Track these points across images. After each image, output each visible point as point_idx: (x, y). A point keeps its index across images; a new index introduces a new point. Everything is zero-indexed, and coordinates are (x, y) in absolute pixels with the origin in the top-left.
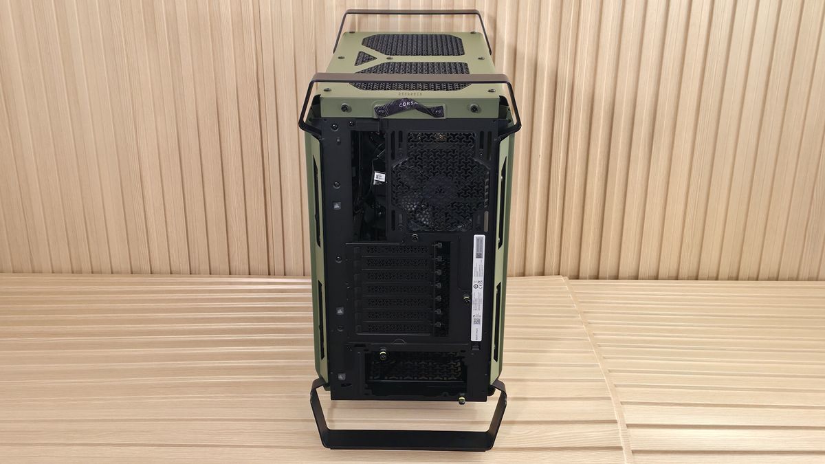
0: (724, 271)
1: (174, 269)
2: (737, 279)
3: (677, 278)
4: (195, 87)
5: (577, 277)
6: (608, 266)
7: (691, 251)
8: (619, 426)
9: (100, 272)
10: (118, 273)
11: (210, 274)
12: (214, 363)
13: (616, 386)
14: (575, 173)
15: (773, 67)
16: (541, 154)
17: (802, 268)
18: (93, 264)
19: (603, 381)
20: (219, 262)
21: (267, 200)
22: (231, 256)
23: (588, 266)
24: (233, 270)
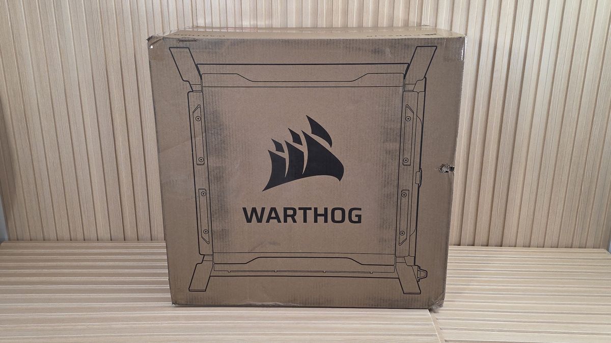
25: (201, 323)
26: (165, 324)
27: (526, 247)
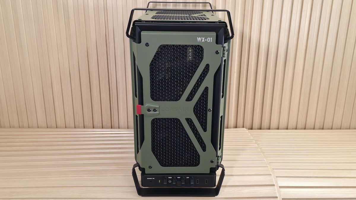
0: (317, 125)
1: (67, 126)
2: (323, 129)
3: (296, 129)
4: (76, 39)
5: (252, 129)
6: (265, 123)
7: (303, 116)
8: (276, 187)
9: (32, 127)
10: (41, 127)
11: (84, 128)
13: (273, 169)
14: (251, 81)
15: (339, 31)
16: (235, 71)
17: (352, 124)
18: (29, 123)
19: (267, 167)
20: (88, 122)
21: (111, 93)
22: (94, 120)
23: (256, 124)
24: (95, 126)
27: (320, 129)
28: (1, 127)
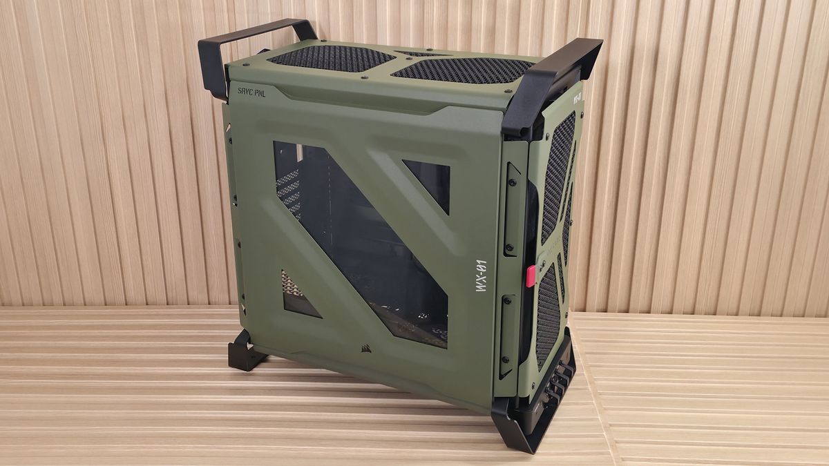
0: (745, 306)
2: (759, 315)
3: (693, 313)
5: (584, 309)
6: (618, 299)
9: (73, 305)
10: (91, 304)
12: (185, 413)
13: (617, 442)
14: (581, 200)
20: (197, 294)
25: (246, 448)
26: (189, 448)
27: (753, 315)
28: (3, 305)
